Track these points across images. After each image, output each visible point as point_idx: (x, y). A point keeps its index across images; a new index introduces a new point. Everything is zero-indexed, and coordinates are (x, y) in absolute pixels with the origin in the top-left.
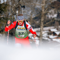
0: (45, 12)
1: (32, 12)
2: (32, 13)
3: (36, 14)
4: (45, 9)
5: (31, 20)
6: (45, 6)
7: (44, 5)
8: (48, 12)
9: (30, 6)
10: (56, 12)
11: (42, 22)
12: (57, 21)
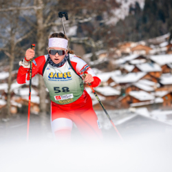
0: (45, 25)
1: (12, 29)
2: (13, 32)
3: (24, 32)
4: (45, 17)
5: (13, 49)
6: (44, 9)
7: (40, 8)
8: (52, 26)
9: (6, 14)
10: (74, 21)
11: (42, 49)
12: (79, 44)
